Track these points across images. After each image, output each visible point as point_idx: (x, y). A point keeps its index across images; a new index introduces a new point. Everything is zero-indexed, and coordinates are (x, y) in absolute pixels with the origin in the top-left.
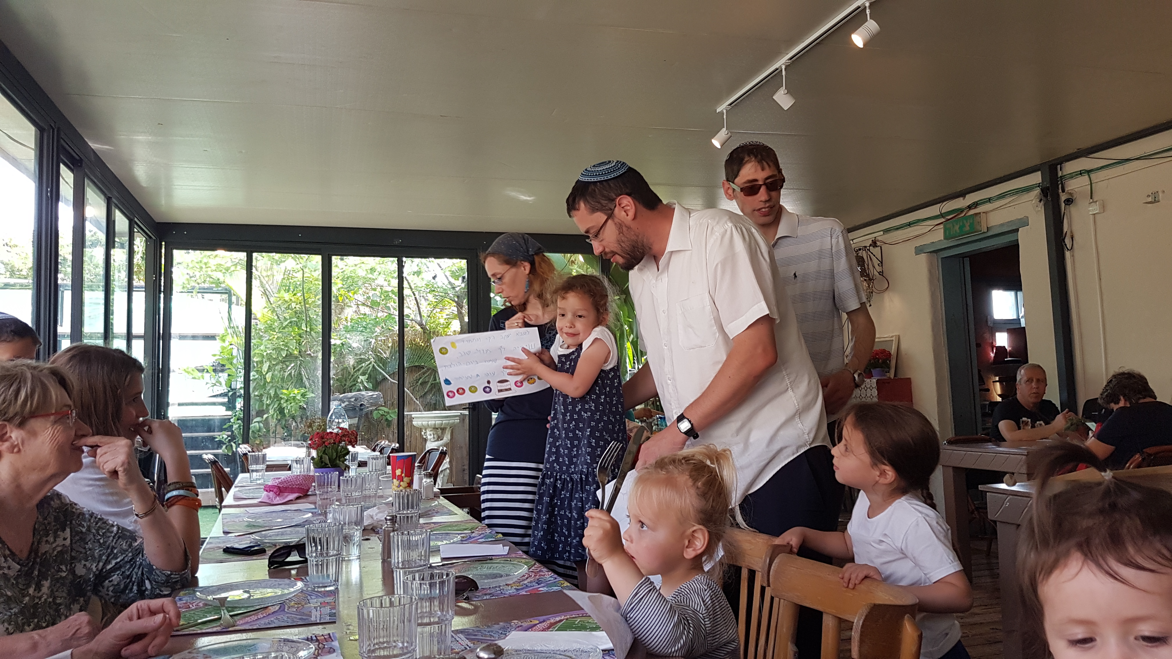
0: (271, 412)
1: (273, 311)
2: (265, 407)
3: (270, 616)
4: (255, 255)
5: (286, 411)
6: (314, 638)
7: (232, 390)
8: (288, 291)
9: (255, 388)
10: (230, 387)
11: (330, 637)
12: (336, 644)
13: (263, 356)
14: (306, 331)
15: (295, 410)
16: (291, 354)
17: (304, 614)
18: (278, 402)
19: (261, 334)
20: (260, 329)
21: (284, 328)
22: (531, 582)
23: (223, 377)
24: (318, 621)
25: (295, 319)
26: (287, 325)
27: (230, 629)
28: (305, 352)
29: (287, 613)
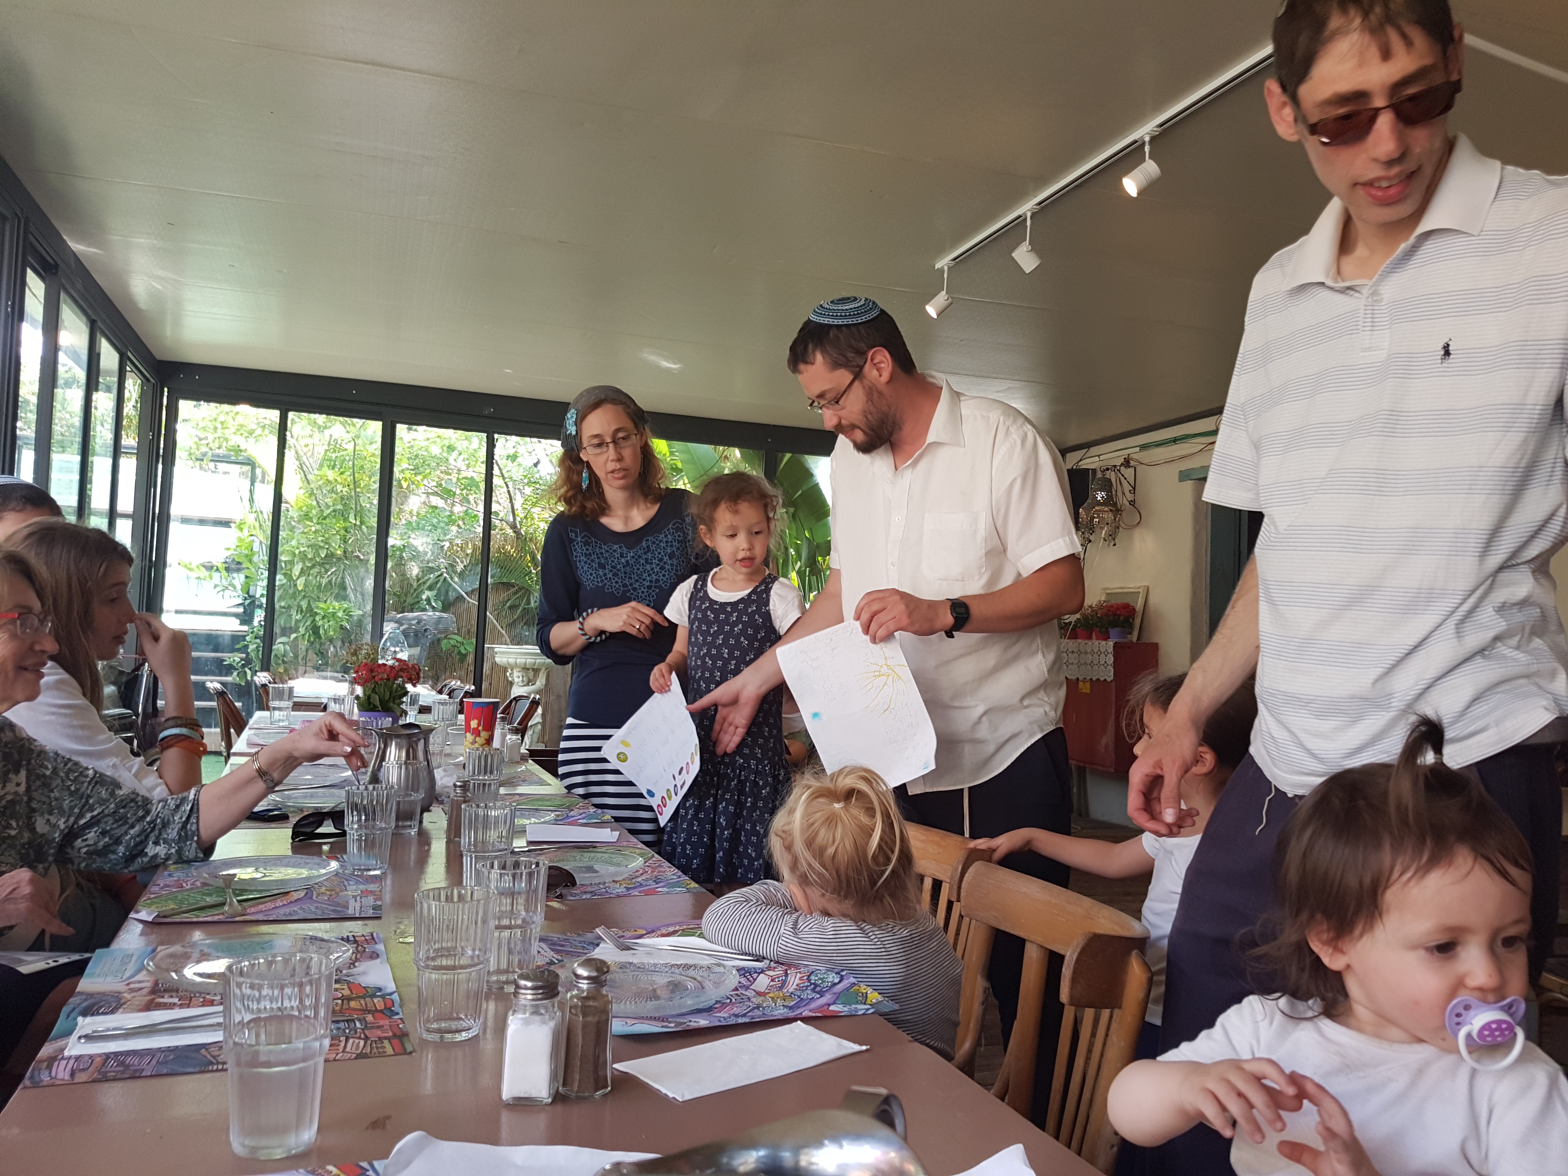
0: (302, 630)
1: (312, 494)
2: (293, 623)
3: (292, 905)
4: (291, 415)
5: (321, 631)
6: (352, 938)
7: (251, 597)
8: (333, 468)
9: (281, 598)
10: (248, 593)
11: (373, 938)
12: (380, 947)
13: (295, 555)
14: (355, 525)
15: (335, 631)
16: (332, 555)
17: (338, 905)
18: (312, 618)
19: (293, 523)
20: (292, 518)
21: (325, 518)
22: (647, 880)
23: (239, 579)
24: (357, 915)
25: (340, 507)
26: (330, 514)
27: (237, 919)
28: (352, 552)
29: (317, 902)
